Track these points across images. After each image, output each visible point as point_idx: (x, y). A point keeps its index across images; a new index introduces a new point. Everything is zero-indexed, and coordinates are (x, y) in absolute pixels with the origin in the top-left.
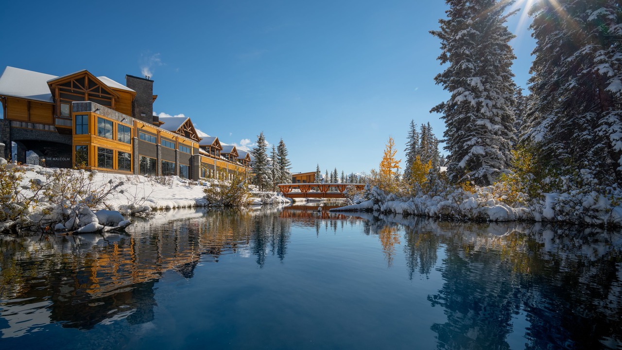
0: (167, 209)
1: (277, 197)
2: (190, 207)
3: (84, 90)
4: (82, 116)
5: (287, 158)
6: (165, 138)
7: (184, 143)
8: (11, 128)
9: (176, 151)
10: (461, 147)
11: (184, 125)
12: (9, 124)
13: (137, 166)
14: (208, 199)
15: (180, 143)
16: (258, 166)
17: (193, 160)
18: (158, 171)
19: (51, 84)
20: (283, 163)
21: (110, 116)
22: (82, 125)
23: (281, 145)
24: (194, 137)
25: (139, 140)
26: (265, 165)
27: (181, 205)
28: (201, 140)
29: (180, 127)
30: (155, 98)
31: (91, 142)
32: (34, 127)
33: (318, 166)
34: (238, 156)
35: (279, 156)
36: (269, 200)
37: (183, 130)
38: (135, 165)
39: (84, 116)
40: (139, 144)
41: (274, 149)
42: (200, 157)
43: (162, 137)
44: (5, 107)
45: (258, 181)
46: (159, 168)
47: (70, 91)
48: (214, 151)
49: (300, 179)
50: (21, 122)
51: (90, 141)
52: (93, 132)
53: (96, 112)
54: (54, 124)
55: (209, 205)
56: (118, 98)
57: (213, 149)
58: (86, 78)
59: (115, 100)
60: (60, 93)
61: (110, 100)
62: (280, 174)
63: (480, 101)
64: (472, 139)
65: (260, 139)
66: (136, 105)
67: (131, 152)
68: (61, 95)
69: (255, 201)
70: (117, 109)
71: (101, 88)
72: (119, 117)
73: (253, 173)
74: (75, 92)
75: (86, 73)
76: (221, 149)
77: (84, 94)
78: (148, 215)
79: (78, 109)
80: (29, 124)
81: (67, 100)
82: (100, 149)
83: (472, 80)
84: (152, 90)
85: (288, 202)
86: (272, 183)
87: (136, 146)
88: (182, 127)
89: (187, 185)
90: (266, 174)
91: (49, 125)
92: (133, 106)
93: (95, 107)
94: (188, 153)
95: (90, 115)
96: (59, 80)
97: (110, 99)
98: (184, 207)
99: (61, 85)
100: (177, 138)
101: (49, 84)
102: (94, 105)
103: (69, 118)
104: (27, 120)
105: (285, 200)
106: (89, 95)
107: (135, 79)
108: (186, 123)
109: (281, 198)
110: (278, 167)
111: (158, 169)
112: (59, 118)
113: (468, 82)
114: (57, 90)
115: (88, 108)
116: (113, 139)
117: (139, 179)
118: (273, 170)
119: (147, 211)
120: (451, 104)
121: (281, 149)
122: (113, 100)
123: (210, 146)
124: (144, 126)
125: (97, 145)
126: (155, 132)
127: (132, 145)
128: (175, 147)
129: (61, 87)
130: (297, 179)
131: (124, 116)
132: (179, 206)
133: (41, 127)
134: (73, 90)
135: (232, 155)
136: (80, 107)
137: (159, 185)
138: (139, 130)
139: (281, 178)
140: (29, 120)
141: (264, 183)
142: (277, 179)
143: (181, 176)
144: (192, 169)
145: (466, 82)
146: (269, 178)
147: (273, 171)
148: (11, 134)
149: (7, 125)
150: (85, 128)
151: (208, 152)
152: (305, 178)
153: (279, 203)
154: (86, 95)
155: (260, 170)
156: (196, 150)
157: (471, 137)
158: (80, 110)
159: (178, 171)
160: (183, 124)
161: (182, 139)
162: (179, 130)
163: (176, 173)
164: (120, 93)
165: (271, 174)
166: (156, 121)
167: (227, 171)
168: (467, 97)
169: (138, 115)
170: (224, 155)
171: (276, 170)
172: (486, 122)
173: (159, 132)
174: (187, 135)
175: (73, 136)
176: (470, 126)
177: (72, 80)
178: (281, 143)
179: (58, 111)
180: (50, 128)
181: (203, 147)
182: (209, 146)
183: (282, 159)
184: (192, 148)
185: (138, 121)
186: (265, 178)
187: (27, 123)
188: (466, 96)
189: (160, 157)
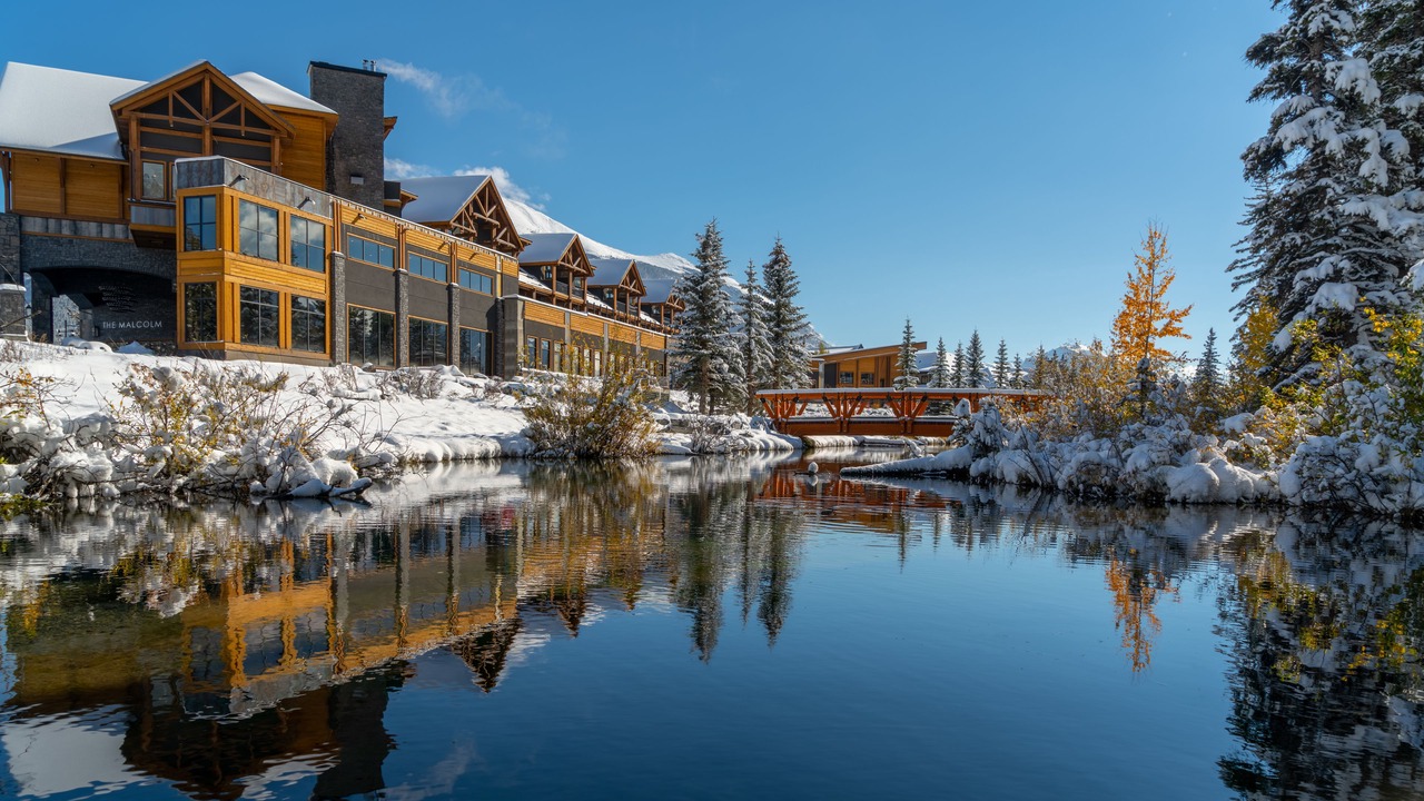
0: (429, 462)
1: (751, 431)
2: (484, 458)
3: (202, 121)
4: (201, 197)
5: (794, 302)
6: (420, 250)
7: (475, 261)
8: (23, 237)
9: (449, 288)
10: (1286, 286)
11: (474, 201)
12: (17, 225)
13: (342, 338)
14: (534, 434)
15: (460, 263)
16: (697, 332)
17: (498, 314)
18: (398, 352)
19: (118, 110)
20: (780, 319)
21: (270, 195)
22: (201, 224)
23: (776, 262)
24: (504, 238)
25: (346, 259)
26: (721, 328)
27: (464, 452)
28: (525, 244)
29: (462, 209)
30: (389, 125)
31: (223, 273)
32: (76, 230)
33: (908, 327)
34: (643, 293)
35: (769, 296)
36: (716, 442)
37: (472, 217)
38: (338, 334)
39: (205, 200)
40: (347, 271)
41: (750, 275)
42: (520, 304)
43: (410, 247)
44: (8, 179)
45: (695, 379)
46: (402, 342)
47: (164, 125)
48: (566, 281)
49: (851, 369)
50: (46, 217)
51: (221, 269)
52: (228, 245)
53: (237, 186)
54: (124, 218)
55: (535, 452)
56: (290, 135)
57: (563, 275)
58: (207, 84)
59: (281, 142)
60: (142, 132)
61: (266, 145)
62: (770, 357)
63: (1360, 138)
64: (1326, 260)
65: (705, 245)
66: (337, 150)
67: (325, 297)
68: (144, 139)
69: (674, 443)
70: (287, 172)
71: (246, 109)
72: (293, 195)
73: (681, 354)
74: (179, 127)
75: (206, 71)
76: (590, 274)
77: (199, 130)
78: (390, 473)
79: (189, 178)
80: (64, 222)
81: (157, 151)
82: (245, 290)
83: (1340, 68)
84: (381, 102)
85: (783, 450)
86: (745, 386)
87: (340, 278)
88: (467, 208)
89: (480, 393)
90: (725, 358)
91: (112, 222)
92: (330, 157)
93: (233, 171)
94: (486, 292)
95: (222, 195)
96: (141, 97)
97: (268, 139)
98: (470, 459)
99: (142, 110)
100: (453, 247)
101: (115, 109)
102: (232, 166)
103: (167, 204)
104: (58, 211)
105: (773, 439)
106: (215, 132)
107: (335, 74)
108: (481, 194)
109: (760, 436)
110: (765, 332)
111: (398, 346)
112: (138, 203)
113: (1328, 76)
114: (133, 125)
115: (215, 177)
116: (278, 260)
117: (355, 380)
118: (749, 344)
119: (388, 465)
120: (1263, 149)
121: (778, 276)
122: (277, 142)
123: (555, 264)
124: (359, 217)
125: (239, 281)
126: (392, 233)
127: (326, 276)
128: (448, 277)
129: (144, 115)
130: (844, 369)
131: (307, 190)
132: (456, 454)
133: (91, 229)
134: (174, 122)
135: (625, 292)
136: (195, 174)
137: (405, 397)
138: (346, 228)
139: (776, 368)
140: (65, 214)
141: (716, 385)
142: (760, 373)
143: (466, 363)
144: (496, 342)
145: (1322, 78)
146: (733, 370)
147: (747, 350)
148: (22, 253)
149: (13, 229)
150: (208, 233)
151: (548, 283)
152: (869, 368)
153: (753, 450)
154: (208, 133)
155: (704, 344)
156: (509, 281)
157: (1322, 253)
158: (195, 180)
159: (456, 350)
160: (470, 198)
161: (467, 249)
162: (459, 220)
163: (450, 357)
164: (293, 121)
165: (738, 356)
166: (392, 198)
167: (607, 346)
168: (1316, 127)
169: (343, 181)
170: (597, 291)
171: (758, 342)
172: (1372, 207)
173: (401, 231)
174: (484, 235)
175: (179, 256)
176: (1327, 217)
177: (172, 93)
178: (778, 252)
179: (137, 184)
180: (113, 231)
181: (532, 269)
182: (552, 264)
183: (779, 306)
184: (499, 277)
185: (344, 203)
186: (720, 371)
187: (59, 219)
188: (1312, 123)
189: (404, 308)
